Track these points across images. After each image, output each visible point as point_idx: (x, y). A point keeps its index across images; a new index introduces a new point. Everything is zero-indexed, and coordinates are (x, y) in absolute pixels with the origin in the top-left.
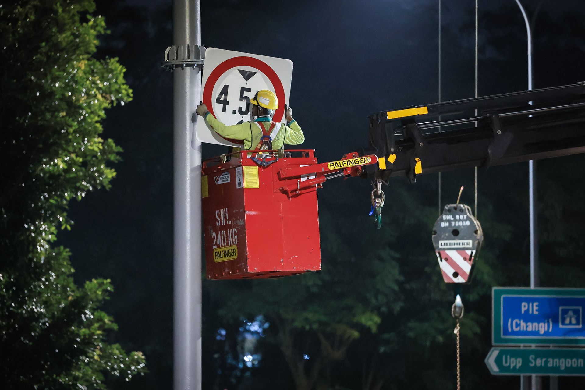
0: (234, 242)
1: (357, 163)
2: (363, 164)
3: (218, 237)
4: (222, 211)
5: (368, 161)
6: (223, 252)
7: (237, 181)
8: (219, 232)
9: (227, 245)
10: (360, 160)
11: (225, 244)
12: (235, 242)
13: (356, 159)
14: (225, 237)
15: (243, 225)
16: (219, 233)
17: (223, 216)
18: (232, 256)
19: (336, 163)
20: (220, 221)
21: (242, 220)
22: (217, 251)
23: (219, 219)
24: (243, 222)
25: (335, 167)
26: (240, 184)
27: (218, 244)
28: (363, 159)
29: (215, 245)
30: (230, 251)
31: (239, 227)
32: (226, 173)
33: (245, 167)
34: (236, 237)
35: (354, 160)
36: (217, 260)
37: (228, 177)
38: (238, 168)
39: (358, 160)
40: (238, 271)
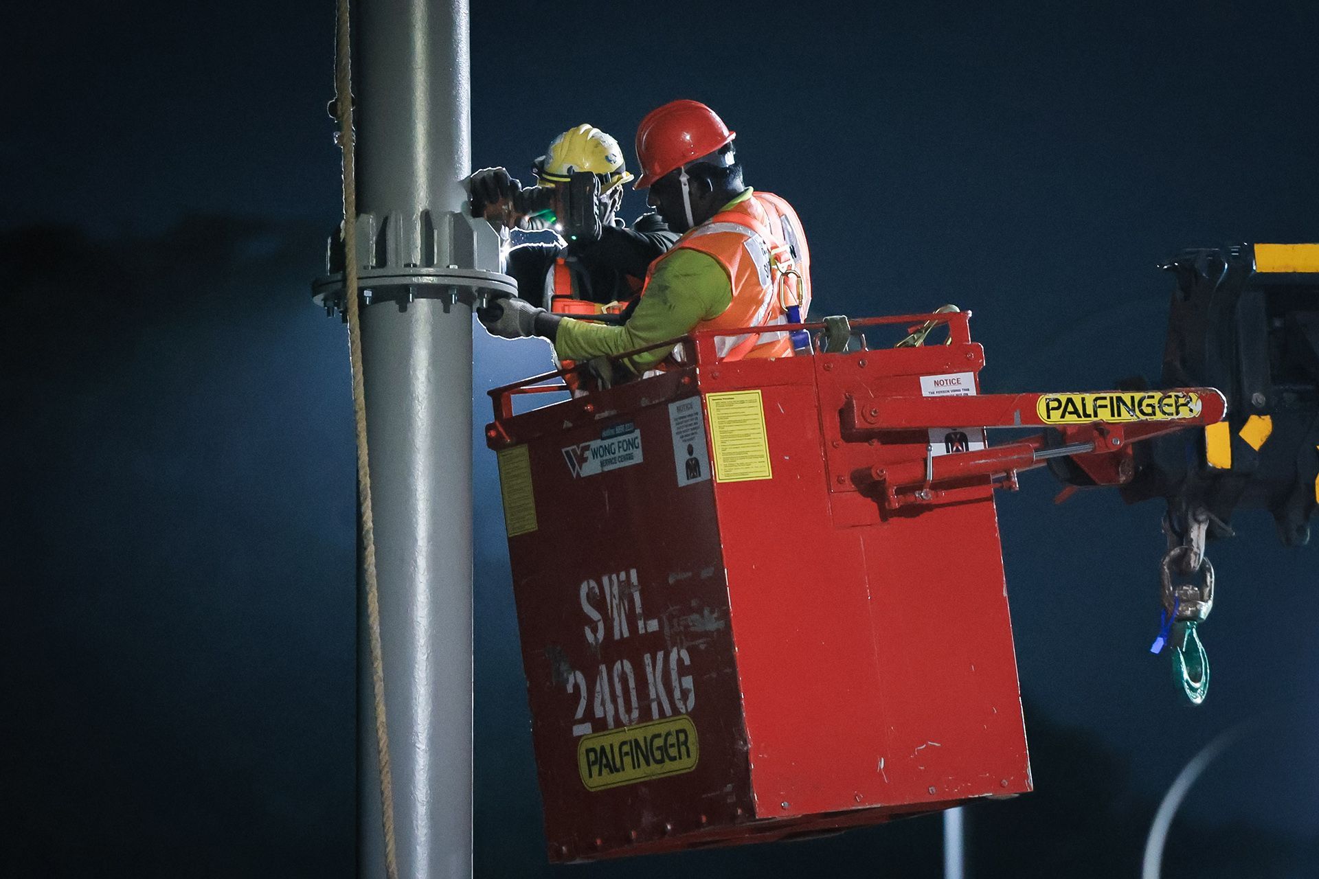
0: (680, 705)
1: (1149, 410)
2: (1170, 418)
3: (598, 688)
4: (611, 585)
5: (1191, 410)
6: (626, 748)
7: (681, 458)
8: (603, 668)
9: (645, 715)
10: (1160, 401)
11: (635, 714)
12: (685, 704)
13: (1146, 395)
14: (632, 684)
15: (718, 630)
16: (599, 672)
17: (615, 602)
18: (673, 759)
19: (1070, 400)
20: (601, 626)
21: (712, 612)
22: (596, 743)
23: (595, 615)
24: (717, 619)
25: (1063, 416)
26: (693, 467)
27: (599, 713)
28: (1172, 401)
29: (582, 721)
30: (659, 742)
31: (701, 641)
32: (619, 429)
33: (712, 399)
34: (688, 682)
35: (1138, 396)
36: (597, 781)
37: (631, 444)
38: (678, 403)
39: (1155, 401)
40: (704, 819)
